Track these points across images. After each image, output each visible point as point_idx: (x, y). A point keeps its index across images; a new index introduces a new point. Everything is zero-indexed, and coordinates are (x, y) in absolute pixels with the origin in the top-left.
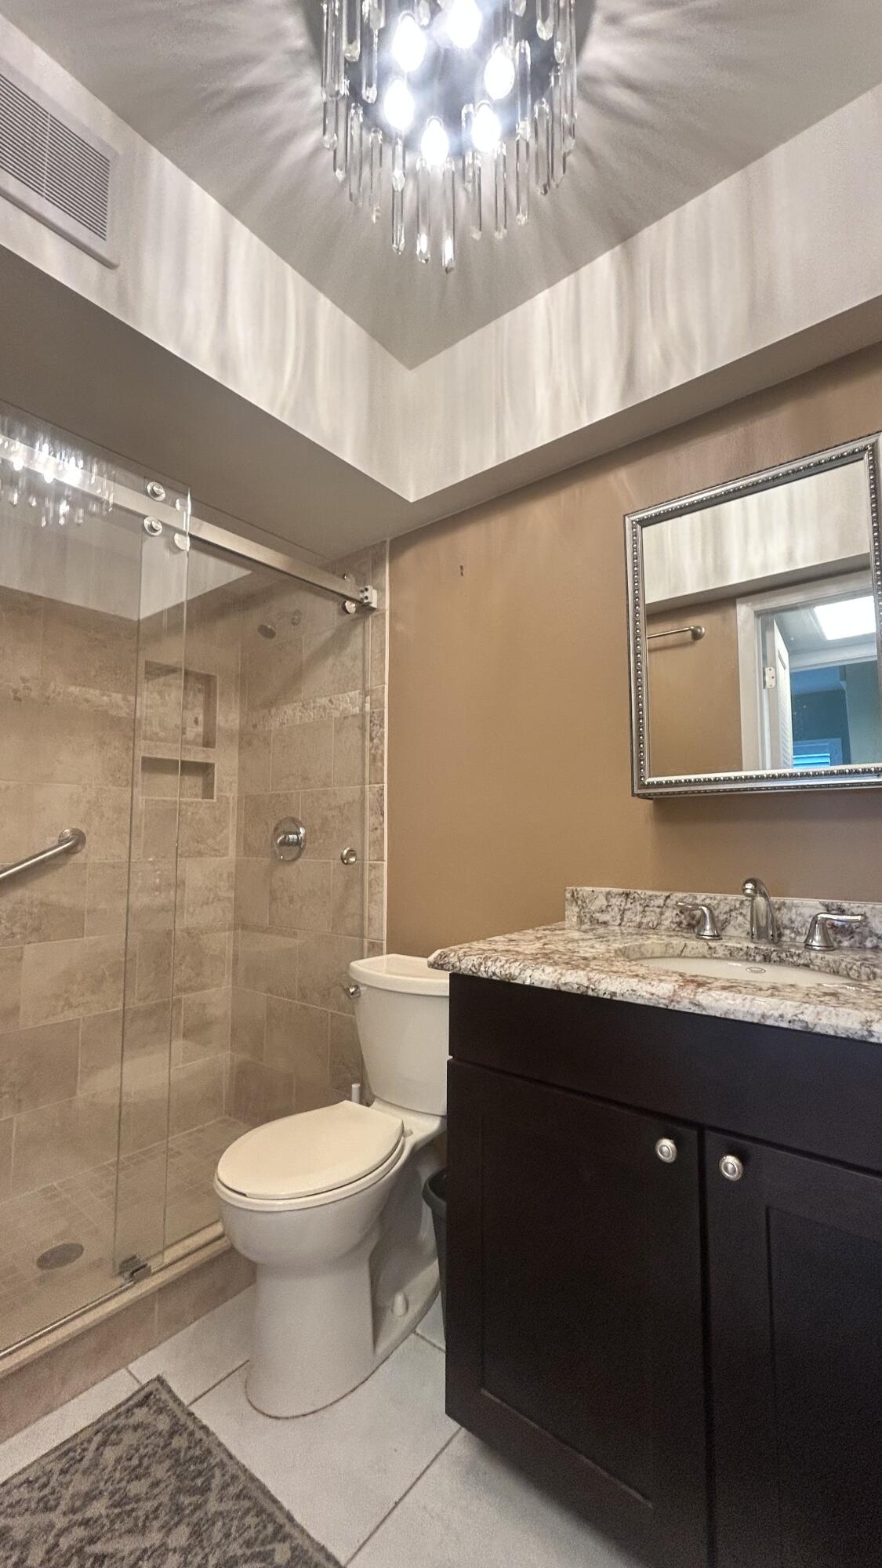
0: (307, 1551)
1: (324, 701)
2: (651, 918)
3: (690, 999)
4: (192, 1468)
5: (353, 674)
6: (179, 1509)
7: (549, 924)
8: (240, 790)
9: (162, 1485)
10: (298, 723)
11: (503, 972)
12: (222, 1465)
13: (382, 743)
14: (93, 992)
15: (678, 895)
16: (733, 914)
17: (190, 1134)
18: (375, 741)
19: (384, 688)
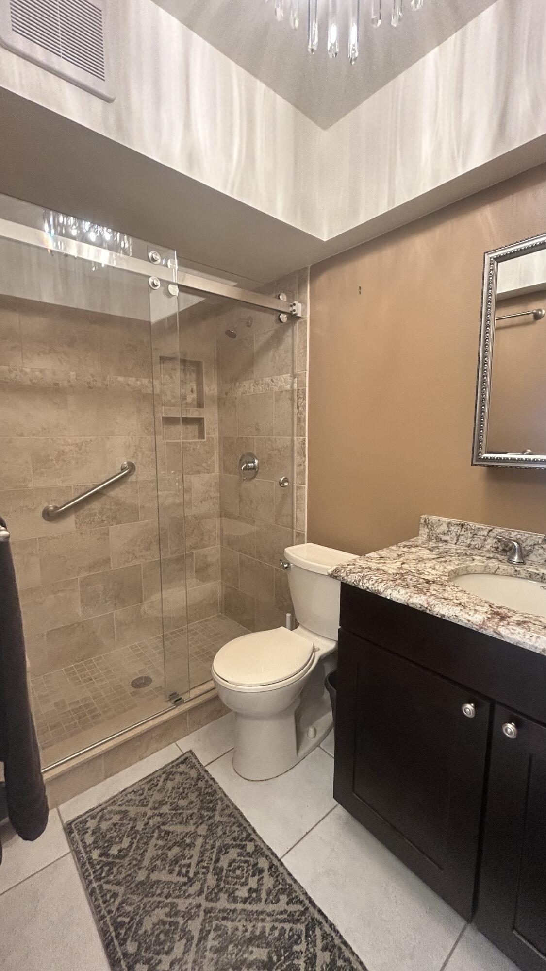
0: (262, 849)
1: (268, 380)
2: (477, 542)
3: (494, 629)
4: (208, 798)
5: (286, 363)
6: (202, 817)
7: (407, 540)
8: (220, 432)
9: (194, 804)
10: (253, 393)
11: (373, 589)
12: (221, 799)
13: (305, 410)
14: (147, 550)
15: (498, 530)
16: (536, 547)
17: (201, 622)
18: (300, 409)
19: (306, 373)
